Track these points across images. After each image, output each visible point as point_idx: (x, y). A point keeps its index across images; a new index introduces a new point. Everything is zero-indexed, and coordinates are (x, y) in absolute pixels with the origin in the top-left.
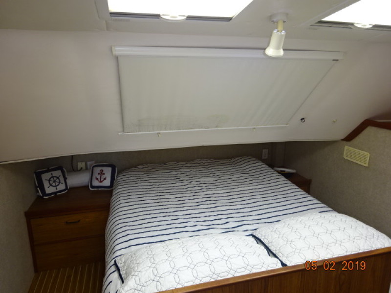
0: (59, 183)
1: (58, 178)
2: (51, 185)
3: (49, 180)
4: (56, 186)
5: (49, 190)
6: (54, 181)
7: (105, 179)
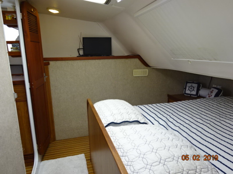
0: (193, 90)
1: (194, 88)
2: (189, 90)
3: (189, 87)
4: (191, 91)
5: (188, 92)
6: (191, 89)
7: (211, 96)
